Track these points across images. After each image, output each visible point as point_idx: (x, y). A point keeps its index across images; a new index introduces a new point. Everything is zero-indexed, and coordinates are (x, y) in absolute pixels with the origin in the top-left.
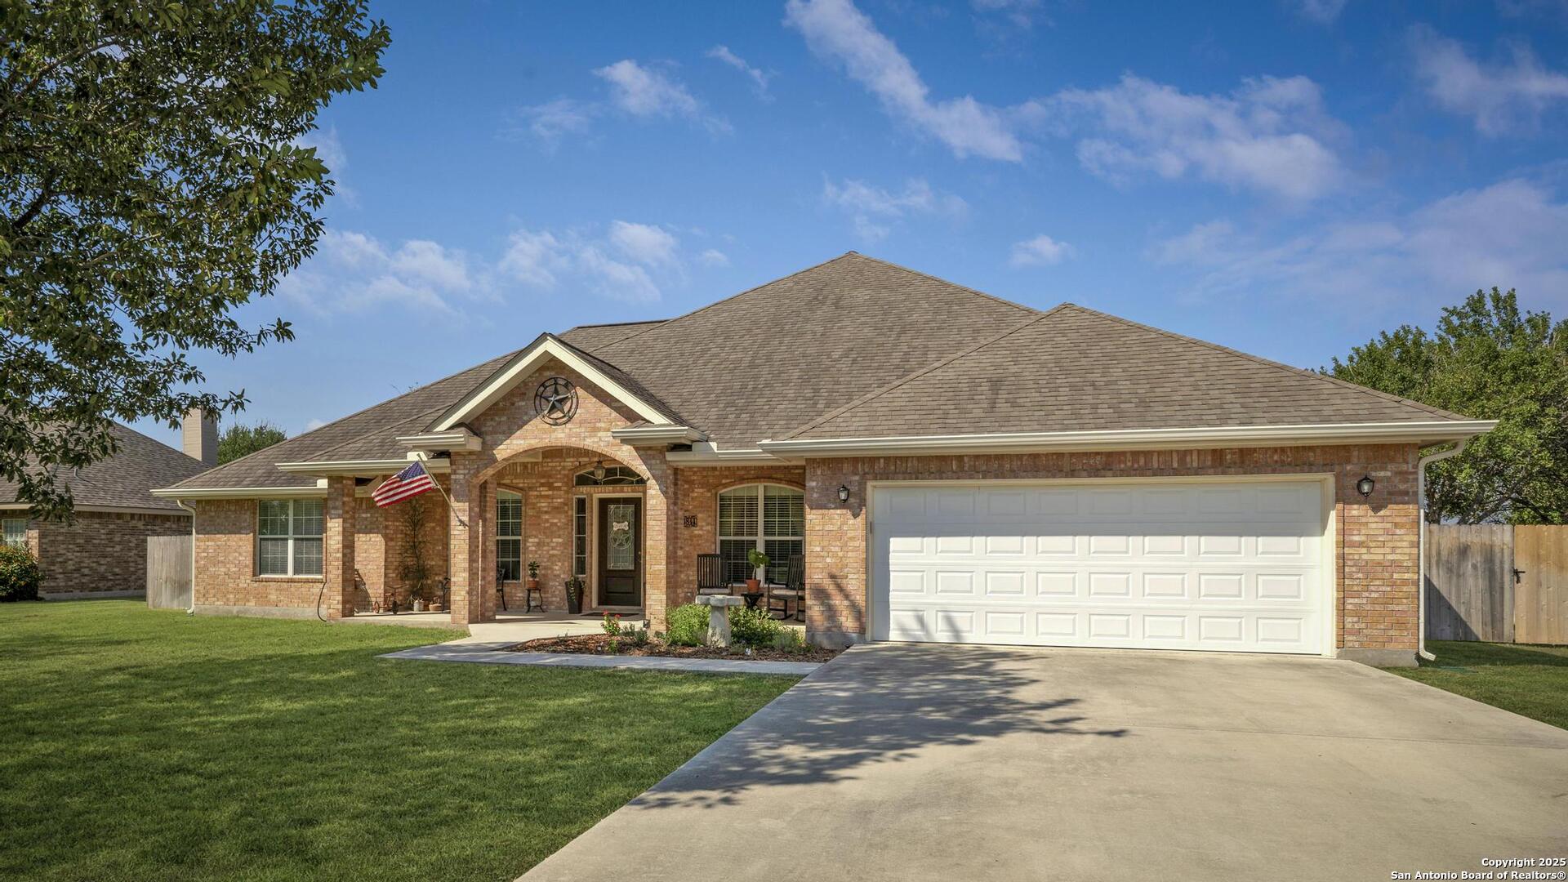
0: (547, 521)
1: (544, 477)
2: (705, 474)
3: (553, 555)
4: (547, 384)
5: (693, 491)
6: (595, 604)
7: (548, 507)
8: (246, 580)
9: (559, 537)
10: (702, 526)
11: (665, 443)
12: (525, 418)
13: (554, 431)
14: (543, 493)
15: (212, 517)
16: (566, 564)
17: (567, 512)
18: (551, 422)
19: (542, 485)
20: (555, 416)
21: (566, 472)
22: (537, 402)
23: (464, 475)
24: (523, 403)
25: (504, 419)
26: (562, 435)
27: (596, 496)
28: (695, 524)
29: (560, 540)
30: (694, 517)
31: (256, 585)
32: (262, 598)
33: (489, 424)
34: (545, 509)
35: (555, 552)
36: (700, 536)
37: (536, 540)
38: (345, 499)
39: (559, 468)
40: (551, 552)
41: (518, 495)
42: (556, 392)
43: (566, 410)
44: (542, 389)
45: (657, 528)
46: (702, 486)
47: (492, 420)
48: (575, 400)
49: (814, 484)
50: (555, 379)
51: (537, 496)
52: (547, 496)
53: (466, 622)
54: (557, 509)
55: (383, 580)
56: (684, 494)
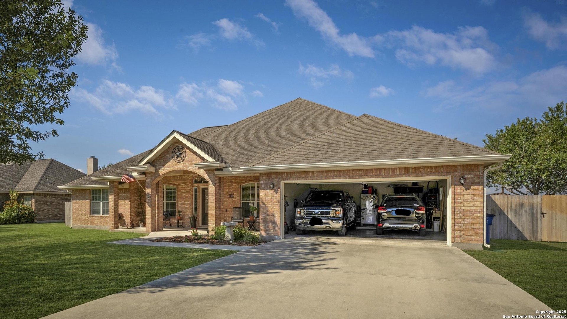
0: (184, 196)
1: (183, 181)
2: (236, 179)
3: (186, 208)
4: (176, 148)
5: (233, 185)
6: (200, 225)
7: (185, 191)
8: (88, 217)
9: (188, 201)
10: (236, 197)
12: (169, 160)
13: (178, 164)
14: (183, 186)
15: (77, 195)
16: (191, 211)
17: (191, 193)
18: (177, 161)
19: (183, 183)
20: (178, 159)
21: (191, 179)
22: (173, 155)
23: (150, 180)
24: (169, 155)
25: (162, 160)
26: (181, 166)
27: (201, 187)
28: (233, 197)
29: (189, 203)
30: (233, 194)
31: (91, 218)
32: (93, 223)
33: (157, 162)
34: (184, 192)
35: (187, 207)
36: (235, 201)
37: (181, 203)
38: (115, 189)
39: (188, 177)
40: (186, 207)
41: (175, 187)
42: (179, 151)
43: (182, 157)
44: (174, 150)
45: (212, 198)
46: (236, 183)
47: (158, 161)
48: (185, 154)
49: (262, 182)
50: (179, 146)
51: (181, 187)
52: (184, 187)
53: (150, 231)
54: (188, 192)
55: (130, 216)
56: (230, 186)
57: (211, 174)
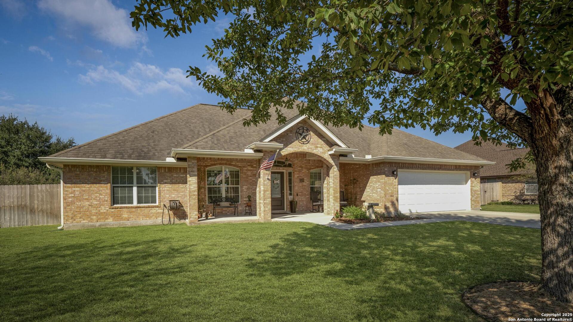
0: (251, 179)
1: (249, 163)
4: (300, 128)
7: (251, 174)
8: (105, 208)
10: (306, 182)
11: (339, 153)
12: (292, 140)
13: (303, 146)
14: (249, 168)
15: (78, 174)
18: (302, 143)
20: (303, 141)
22: (297, 135)
24: (292, 136)
25: (284, 139)
26: (306, 148)
28: (303, 181)
30: (303, 179)
31: (113, 210)
32: (118, 217)
36: (304, 185)
37: (247, 187)
41: (238, 169)
42: (304, 132)
44: (298, 130)
46: (306, 168)
47: (280, 139)
49: (386, 169)
50: (303, 127)
51: (247, 170)
52: (251, 170)
56: (300, 171)
57: (336, 159)
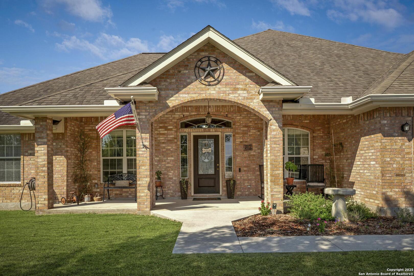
0: (164, 148)
1: (162, 123)
2: (256, 122)
3: (168, 167)
4: (203, 60)
5: (250, 132)
6: (193, 194)
7: (165, 140)
9: (172, 156)
10: (255, 150)
11: (282, 97)
12: (188, 81)
13: (208, 89)
14: (161, 132)
16: (176, 172)
17: (176, 143)
18: (207, 83)
19: (161, 127)
20: (209, 80)
21: (176, 121)
22: (197, 71)
23: (146, 116)
24: (187, 72)
25: (174, 81)
26: (214, 92)
27: (193, 134)
28: (251, 149)
29: (173, 158)
30: (251, 145)
33: (163, 83)
34: (163, 141)
35: (169, 165)
36: (254, 155)
38: (48, 132)
39: (171, 118)
40: (167, 165)
42: (209, 65)
43: (216, 77)
44: (199, 63)
46: (255, 128)
47: (165, 81)
48: (222, 71)
49: (386, 122)
50: (209, 57)
51: (158, 134)
52: (164, 134)
53: (148, 209)
54: (170, 141)
55: (65, 183)
56: (244, 133)
57: (274, 107)
